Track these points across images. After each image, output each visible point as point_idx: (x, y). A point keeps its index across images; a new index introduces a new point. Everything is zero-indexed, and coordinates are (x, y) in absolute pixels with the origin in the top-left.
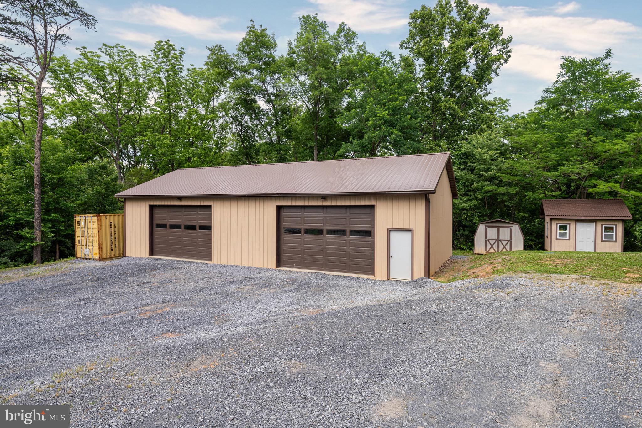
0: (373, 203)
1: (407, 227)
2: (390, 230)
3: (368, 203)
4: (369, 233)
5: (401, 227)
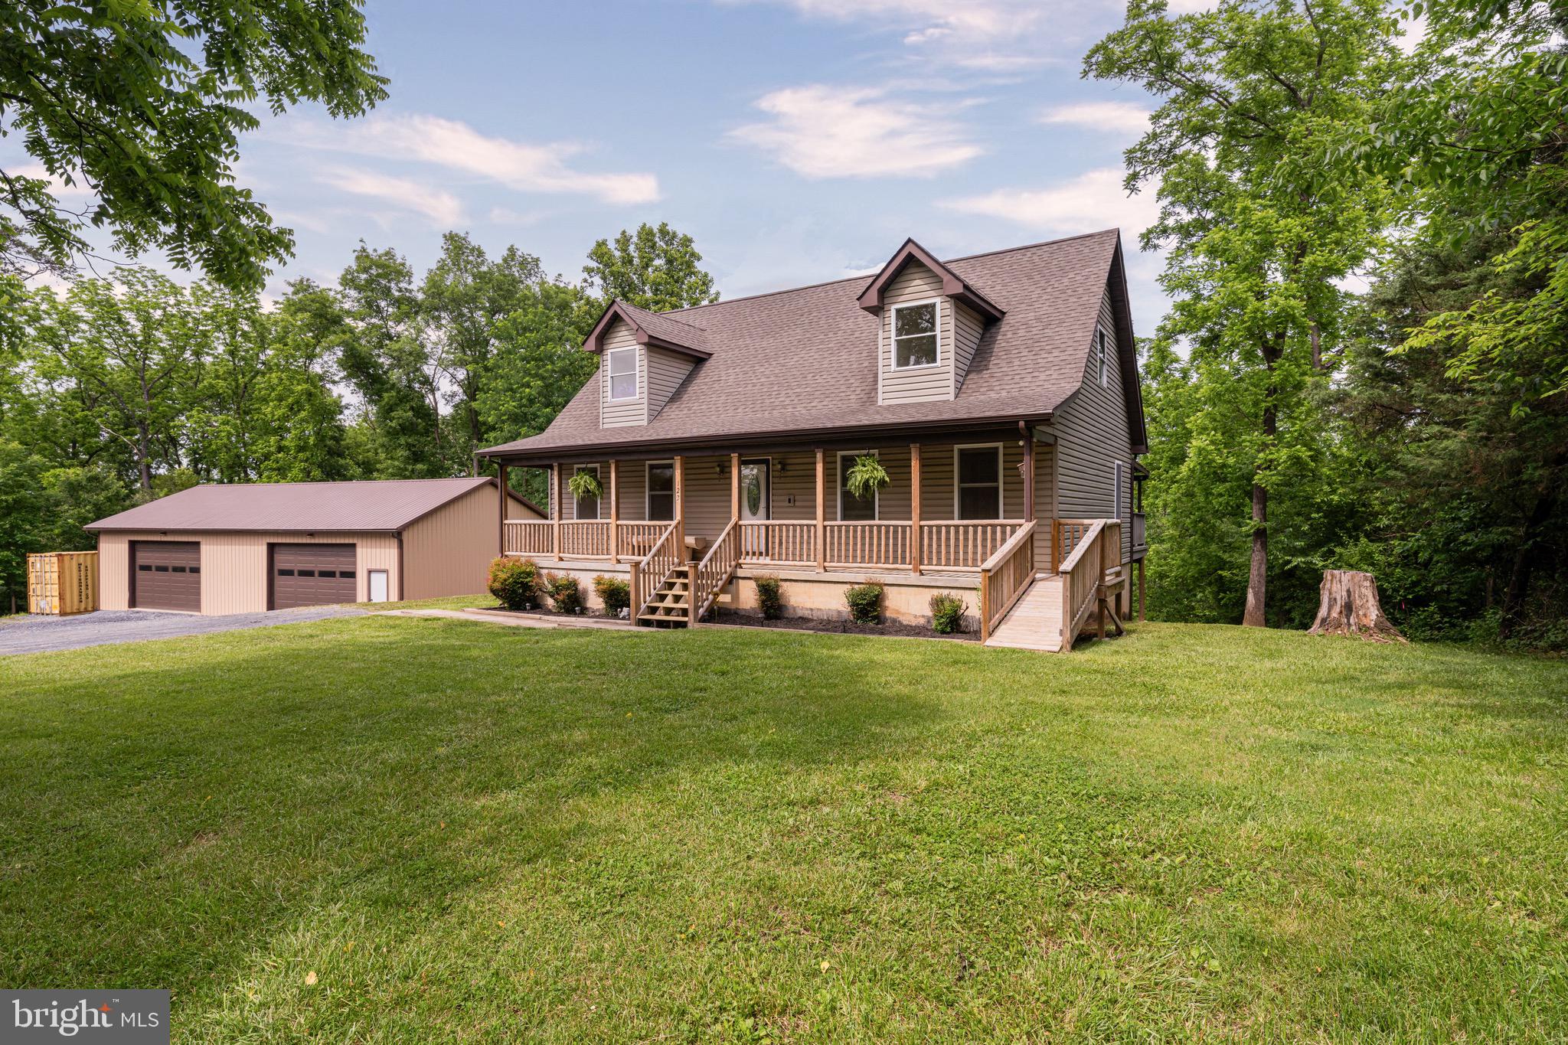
0: (355, 541)
1: (383, 567)
2: (370, 572)
3: (351, 541)
4: (352, 575)
5: (378, 567)
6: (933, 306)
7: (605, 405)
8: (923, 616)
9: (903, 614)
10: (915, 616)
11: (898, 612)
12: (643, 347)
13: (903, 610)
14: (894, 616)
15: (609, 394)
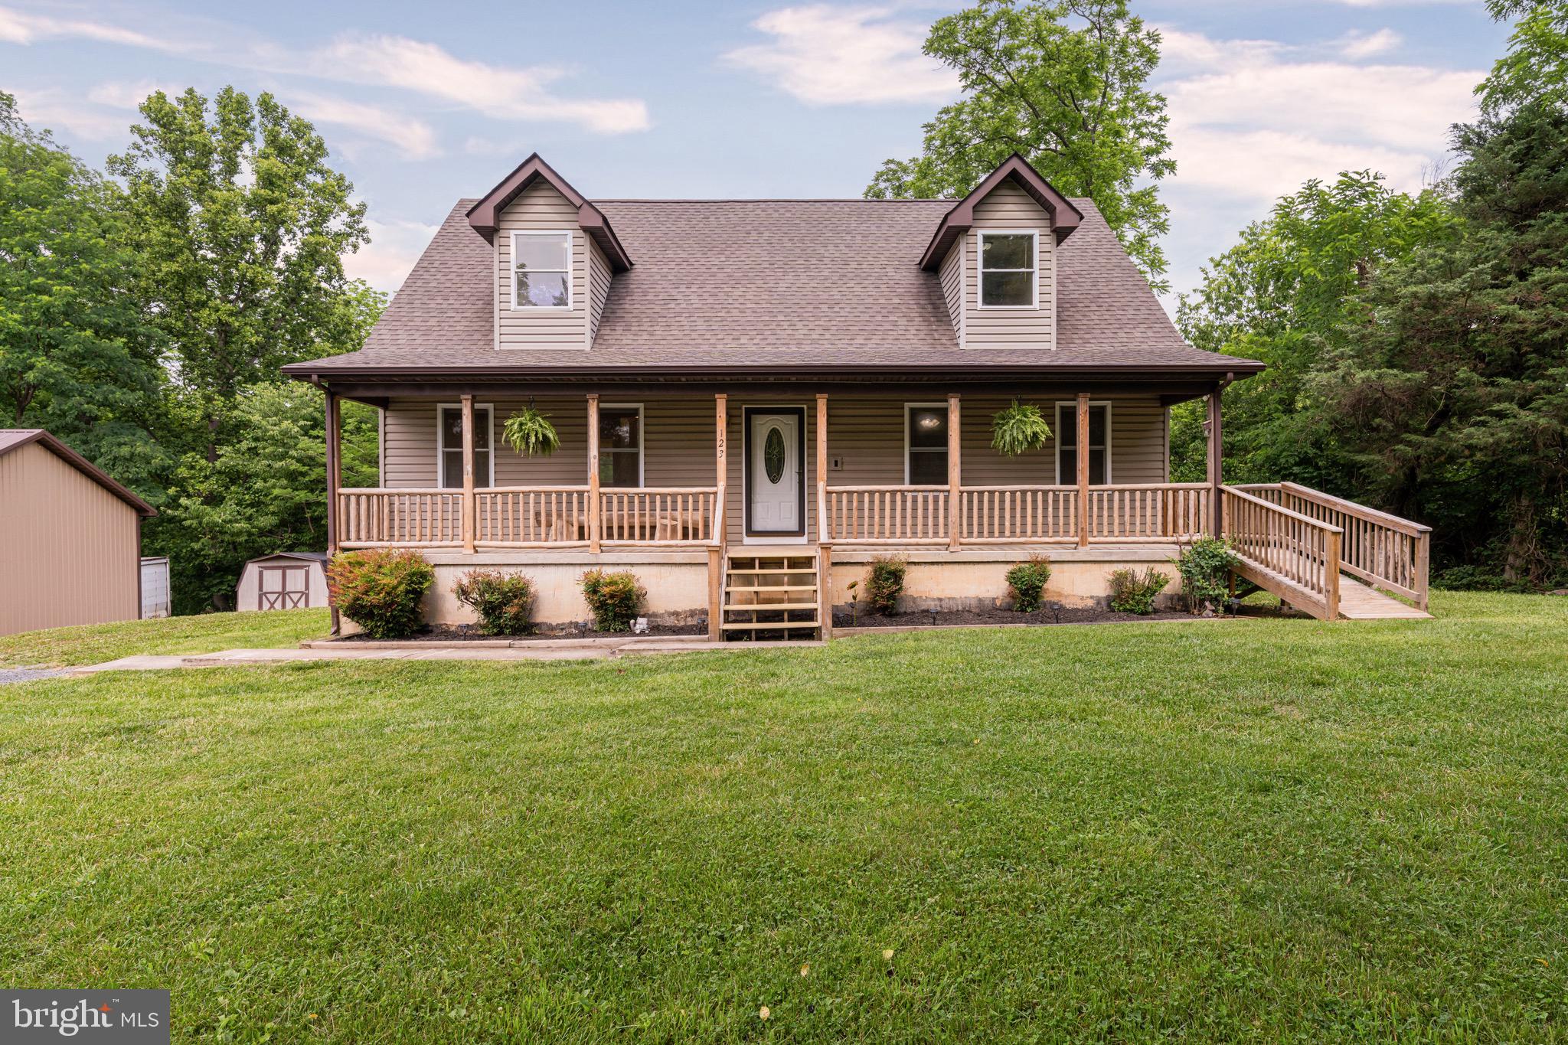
6: (1031, 237)
7: (504, 314)
8: (1092, 597)
9: (1066, 597)
10: (1082, 598)
11: (1060, 594)
12: (581, 233)
13: (1067, 590)
14: (1055, 599)
15: (513, 298)
